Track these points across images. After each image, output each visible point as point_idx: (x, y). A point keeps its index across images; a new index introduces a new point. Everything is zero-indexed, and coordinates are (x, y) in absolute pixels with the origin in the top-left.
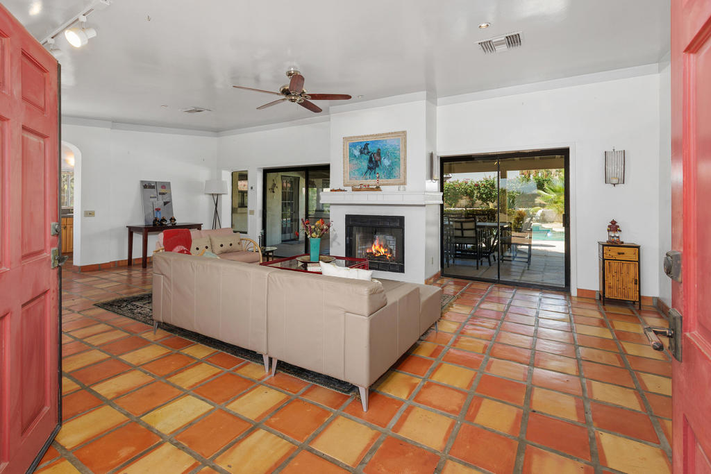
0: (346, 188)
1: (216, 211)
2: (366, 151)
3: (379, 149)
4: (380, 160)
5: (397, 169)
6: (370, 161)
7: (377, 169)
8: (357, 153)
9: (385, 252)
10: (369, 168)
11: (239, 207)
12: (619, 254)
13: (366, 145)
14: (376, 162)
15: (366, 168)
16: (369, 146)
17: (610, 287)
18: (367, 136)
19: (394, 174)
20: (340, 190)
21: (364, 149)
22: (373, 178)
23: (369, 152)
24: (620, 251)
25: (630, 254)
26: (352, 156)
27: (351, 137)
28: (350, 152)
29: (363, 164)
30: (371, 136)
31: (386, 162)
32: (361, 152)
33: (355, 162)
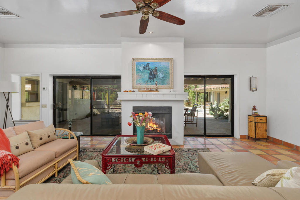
0: (134, 90)
1: (8, 105)
2: (147, 68)
3: (157, 67)
4: (157, 74)
5: (168, 79)
6: (151, 74)
7: (155, 79)
8: (141, 68)
9: (156, 127)
10: (150, 78)
11: (26, 102)
12: (260, 120)
13: (148, 64)
14: (154, 75)
15: (147, 78)
16: (150, 65)
17: (257, 134)
18: (149, 59)
19: (166, 83)
20: (130, 91)
21: (146, 66)
22: (153, 84)
23: (149, 69)
24: (260, 119)
25: (264, 120)
26: (138, 70)
27: (138, 59)
28: (136, 67)
29: (146, 75)
30: (151, 59)
31: (161, 75)
32: (144, 68)
33: (140, 74)
